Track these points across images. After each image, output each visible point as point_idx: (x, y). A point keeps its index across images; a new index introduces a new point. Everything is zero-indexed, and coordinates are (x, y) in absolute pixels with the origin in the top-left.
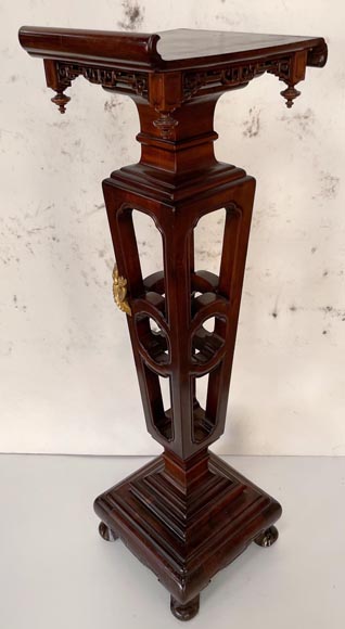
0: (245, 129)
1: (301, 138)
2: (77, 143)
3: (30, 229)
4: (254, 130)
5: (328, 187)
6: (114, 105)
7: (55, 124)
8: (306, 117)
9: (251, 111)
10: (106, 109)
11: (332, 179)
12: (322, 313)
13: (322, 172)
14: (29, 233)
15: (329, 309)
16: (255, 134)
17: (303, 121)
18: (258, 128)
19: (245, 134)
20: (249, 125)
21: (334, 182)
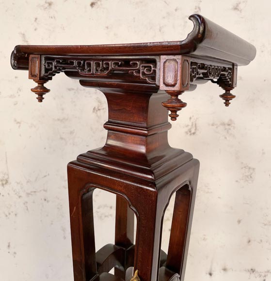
0: (186, 129)
1: (226, 138)
2: (71, 133)
3: (29, 191)
4: (193, 131)
5: (247, 174)
6: (99, 110)
7: (58, 120)
8: (229, 125)
9: (190, 118)
10: (94, 112)
11: (250, 168)
12: (248, 274)
13: (242, 163)
14: (28, 194)
15: (253, 271)
16: (194, 133)
17: (227, 127)
18: (196, 130)
19: (187, 133)
20: (189, 127)
21: (251, 171)
